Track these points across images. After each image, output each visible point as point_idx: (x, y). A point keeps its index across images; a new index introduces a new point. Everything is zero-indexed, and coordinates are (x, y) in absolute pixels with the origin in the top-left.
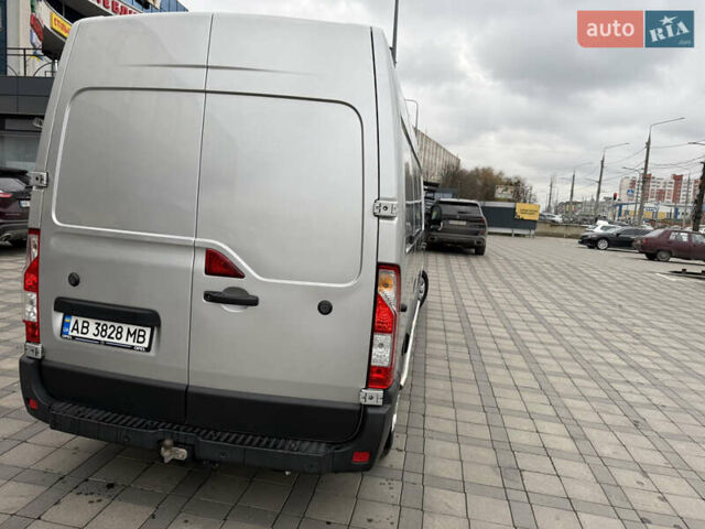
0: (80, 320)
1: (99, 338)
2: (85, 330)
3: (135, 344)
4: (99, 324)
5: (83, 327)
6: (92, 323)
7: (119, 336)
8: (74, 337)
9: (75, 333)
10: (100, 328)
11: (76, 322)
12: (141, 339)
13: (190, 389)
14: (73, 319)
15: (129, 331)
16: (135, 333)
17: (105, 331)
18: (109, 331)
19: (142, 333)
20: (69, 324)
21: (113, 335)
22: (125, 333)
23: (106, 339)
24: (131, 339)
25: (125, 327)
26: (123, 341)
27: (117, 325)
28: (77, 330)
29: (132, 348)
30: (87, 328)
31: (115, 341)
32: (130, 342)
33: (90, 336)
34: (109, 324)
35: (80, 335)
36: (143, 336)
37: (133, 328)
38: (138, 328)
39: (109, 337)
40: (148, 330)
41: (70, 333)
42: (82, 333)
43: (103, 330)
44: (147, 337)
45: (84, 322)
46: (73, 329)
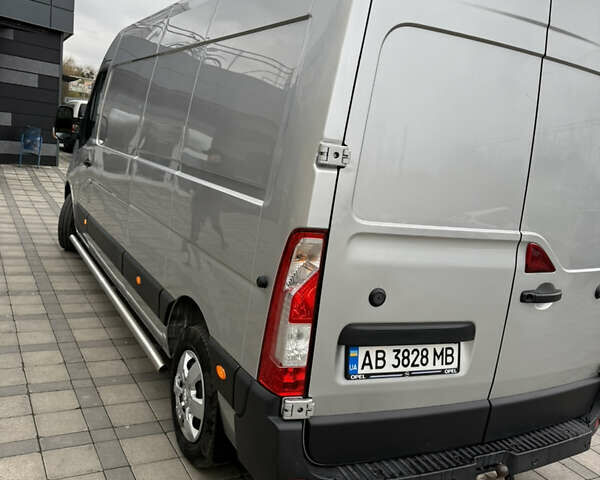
0: (372, 350)
1: (401, 369)
2: (380, 363)
3: (445, 367)
4: (398, 351)
5: (377, 359)
6: (389, 351)
7: (424, 360)
8: (367, 376)
9: (367, 370)
10: (400, 356)
11: (368, 354)
12: (449, 359)
14: (362, 351)
15: (435, 353)
16: (442, 353)
17: (407, 358)
18: (412, 358)
19: (449, 352)
20: (356, 358)
21: (418, 362)
22: (431, 356)
23: (410, 369)
24: (438, 362)
25: (430, 348)
26: (430, 366)
27: (420, 348)
28: (370, 364)
29: (443, 372)
30: (383, 359)
31: (421, 368)
32: (439, 366)
33: (388, 369)
34: (411, 348)
35: (374, 371)
36: (451, 355)
37: (439, 348)
38: (445, 346)
39: (413, 365)
40: (455, 347)
41: (360, 371)
42: (377, 367)
43: (404, 358)
44: (456, 355)
45: (377, 352)
46: (364, 364)
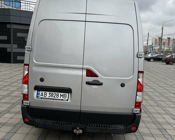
1: (51, 97)
2: (45, 95)
3: (63, 99)
4: (50, 93)
5: (45, 94)
6: (48, 93)
7: (57, 96)
8: (42, 98)
10: (51, 94)
11: (42, 93)
12: (65, 97)
13: (81, 112)
14: (41, 92)
15: (61, 95)
17: (53, 95)
18: (54, 95)
19: (65, 95)
22: (59, 96)
23: (53, 98)
25: (60, 94)
26: (59, 98)
27: (56, 93)
28: (43, 95)
29: (63, 100)
30: (46, 95)
31: (56, 98)
32: (62, 98)
33: (47, 97)
34: (54, 93)
35: (44, 97)
36: (66, 96)
38: (64, 94)
39: (54, 97)
40: (67, 94)
41: (40, 97)
42: (44, 96)
43: (52, 95)
44: (67, 96)
45: (45, 93)
46: (41, 95)
